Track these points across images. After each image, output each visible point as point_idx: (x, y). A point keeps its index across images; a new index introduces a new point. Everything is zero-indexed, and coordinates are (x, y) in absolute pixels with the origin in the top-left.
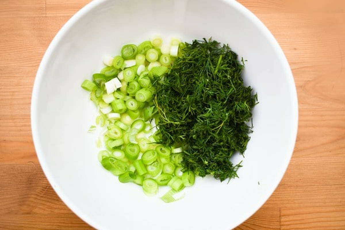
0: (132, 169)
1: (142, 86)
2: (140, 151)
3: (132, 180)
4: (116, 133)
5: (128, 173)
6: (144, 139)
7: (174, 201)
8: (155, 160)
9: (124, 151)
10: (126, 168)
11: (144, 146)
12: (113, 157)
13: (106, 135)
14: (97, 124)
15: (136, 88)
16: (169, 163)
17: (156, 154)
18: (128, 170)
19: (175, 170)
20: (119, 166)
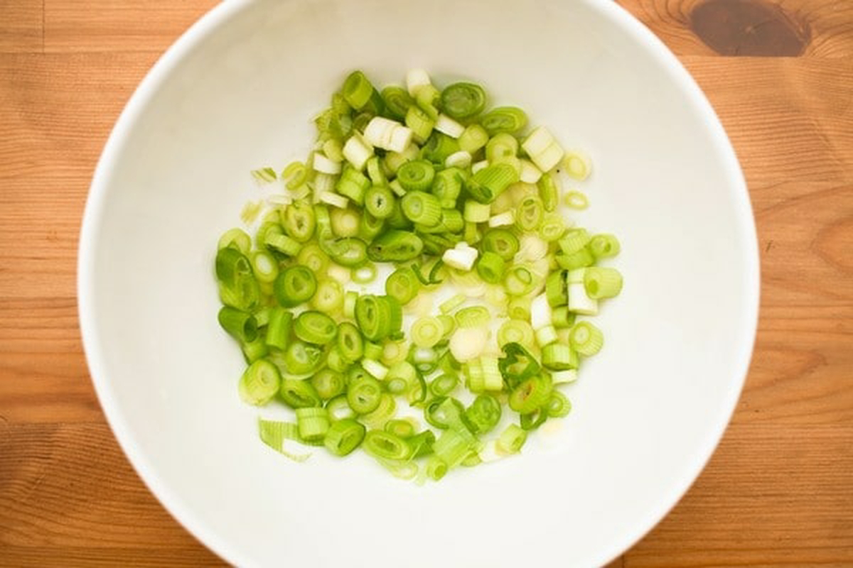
0: (262, 318)
1: (434, 190)
2: (308, 300)
3: (243, 337)
4: (300, 225)
5: (248, 317)
6: (338, 288)
7: (277, 450)
8: (320, 343)
9: (281, 271)
10: (253, 305)
11: (326, 298)
12: (251, 263)
13: (278, 211)
14: (285, 176)
15: (420, 182)
16: (337, 373)
17: (333, 334)
18: (253, 313)
19: (337, 397)
20: (245, 288)
